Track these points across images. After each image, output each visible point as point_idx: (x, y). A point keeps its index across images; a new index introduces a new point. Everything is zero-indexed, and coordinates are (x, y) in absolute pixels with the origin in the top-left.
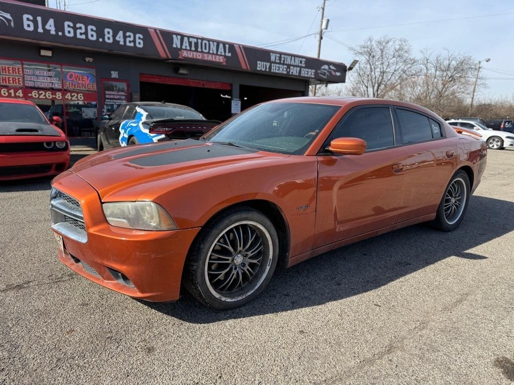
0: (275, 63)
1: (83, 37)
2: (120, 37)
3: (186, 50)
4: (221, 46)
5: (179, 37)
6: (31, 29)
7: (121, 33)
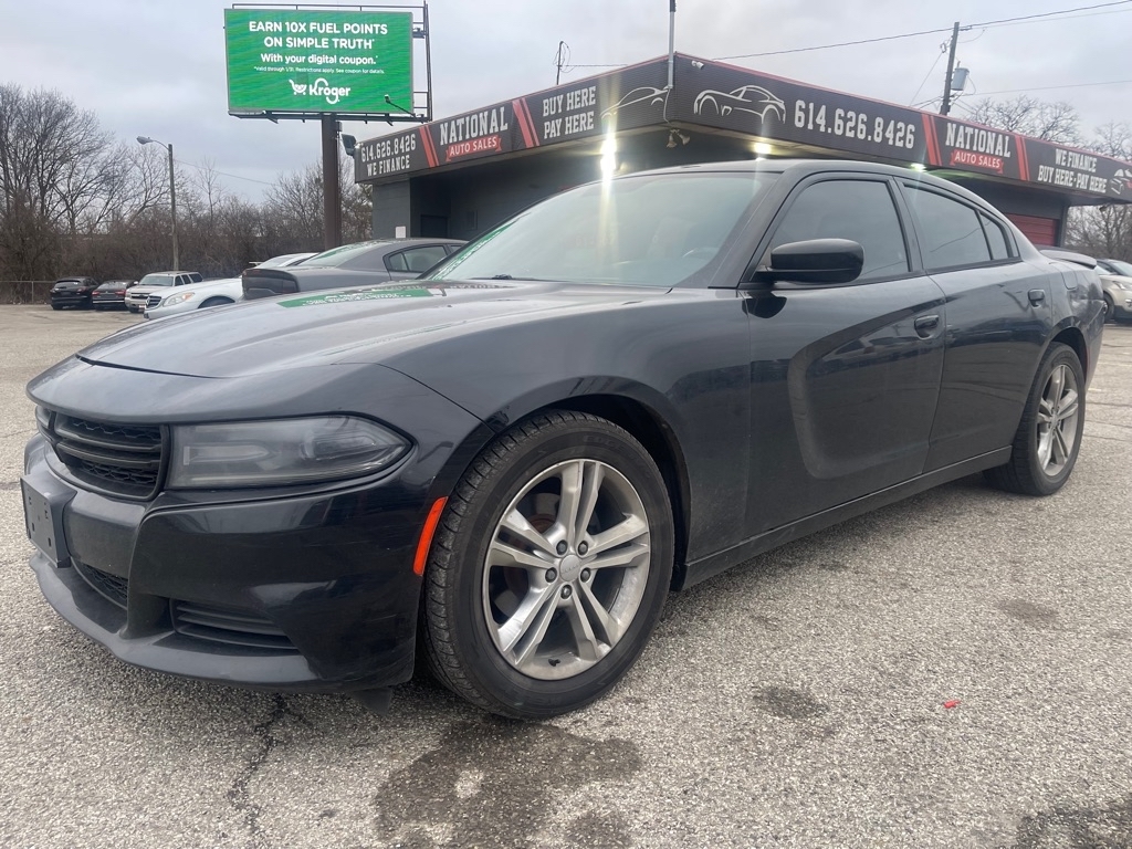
0: (1060, 167)
1: (850, 134)
2: (889, 135)
3: (959, 149)
4: (1000, 136)
5: (954, 126)
6: (800, 125)
7: (892, 122)
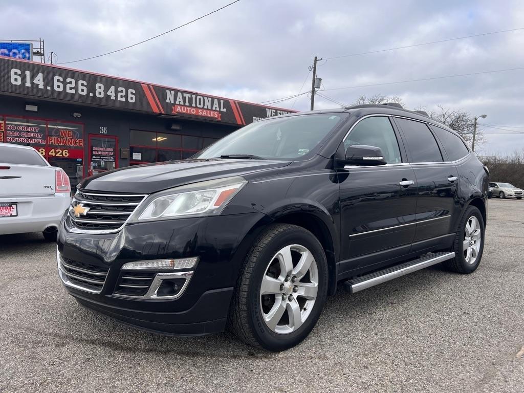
1: (73, 91)
2: (111, 92)
3: (180, 105)
4: (216, 101)
5: (173, 92)
6: (19, 83)
7: (113, 88)
